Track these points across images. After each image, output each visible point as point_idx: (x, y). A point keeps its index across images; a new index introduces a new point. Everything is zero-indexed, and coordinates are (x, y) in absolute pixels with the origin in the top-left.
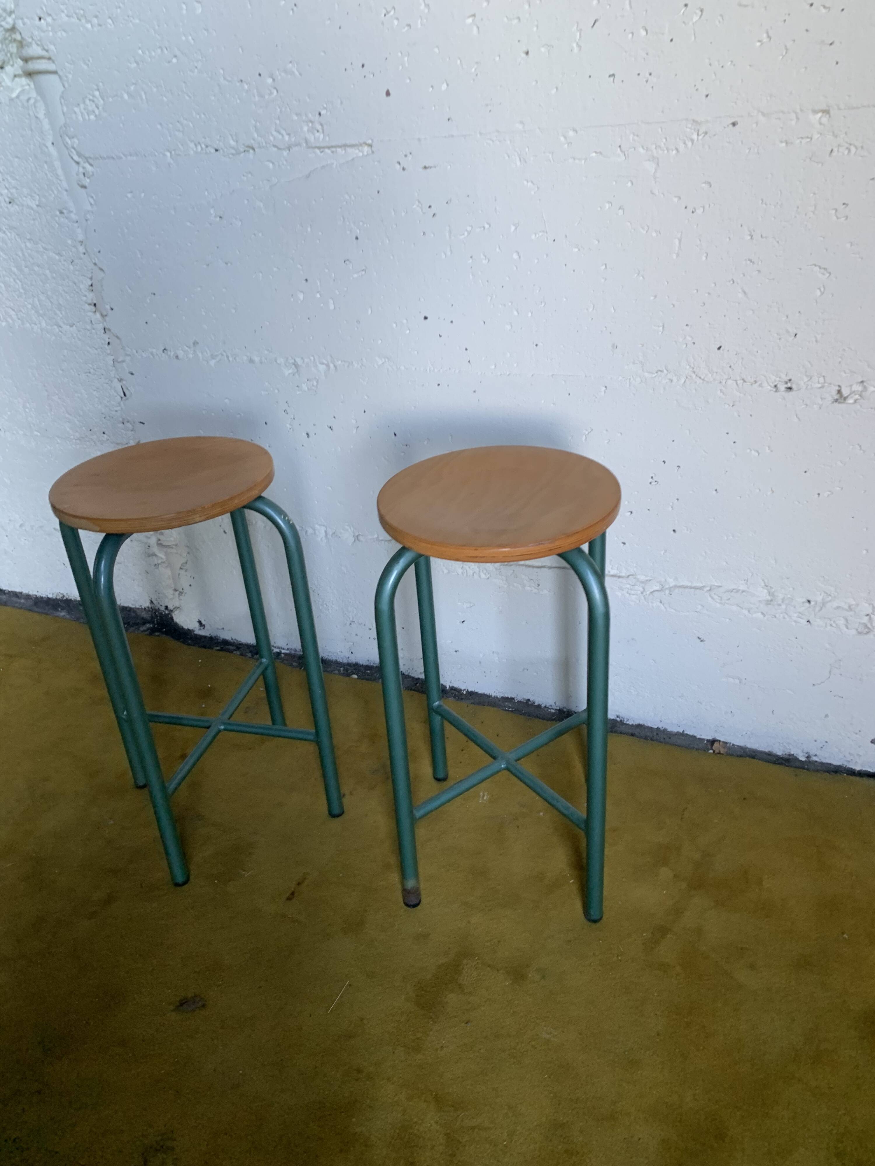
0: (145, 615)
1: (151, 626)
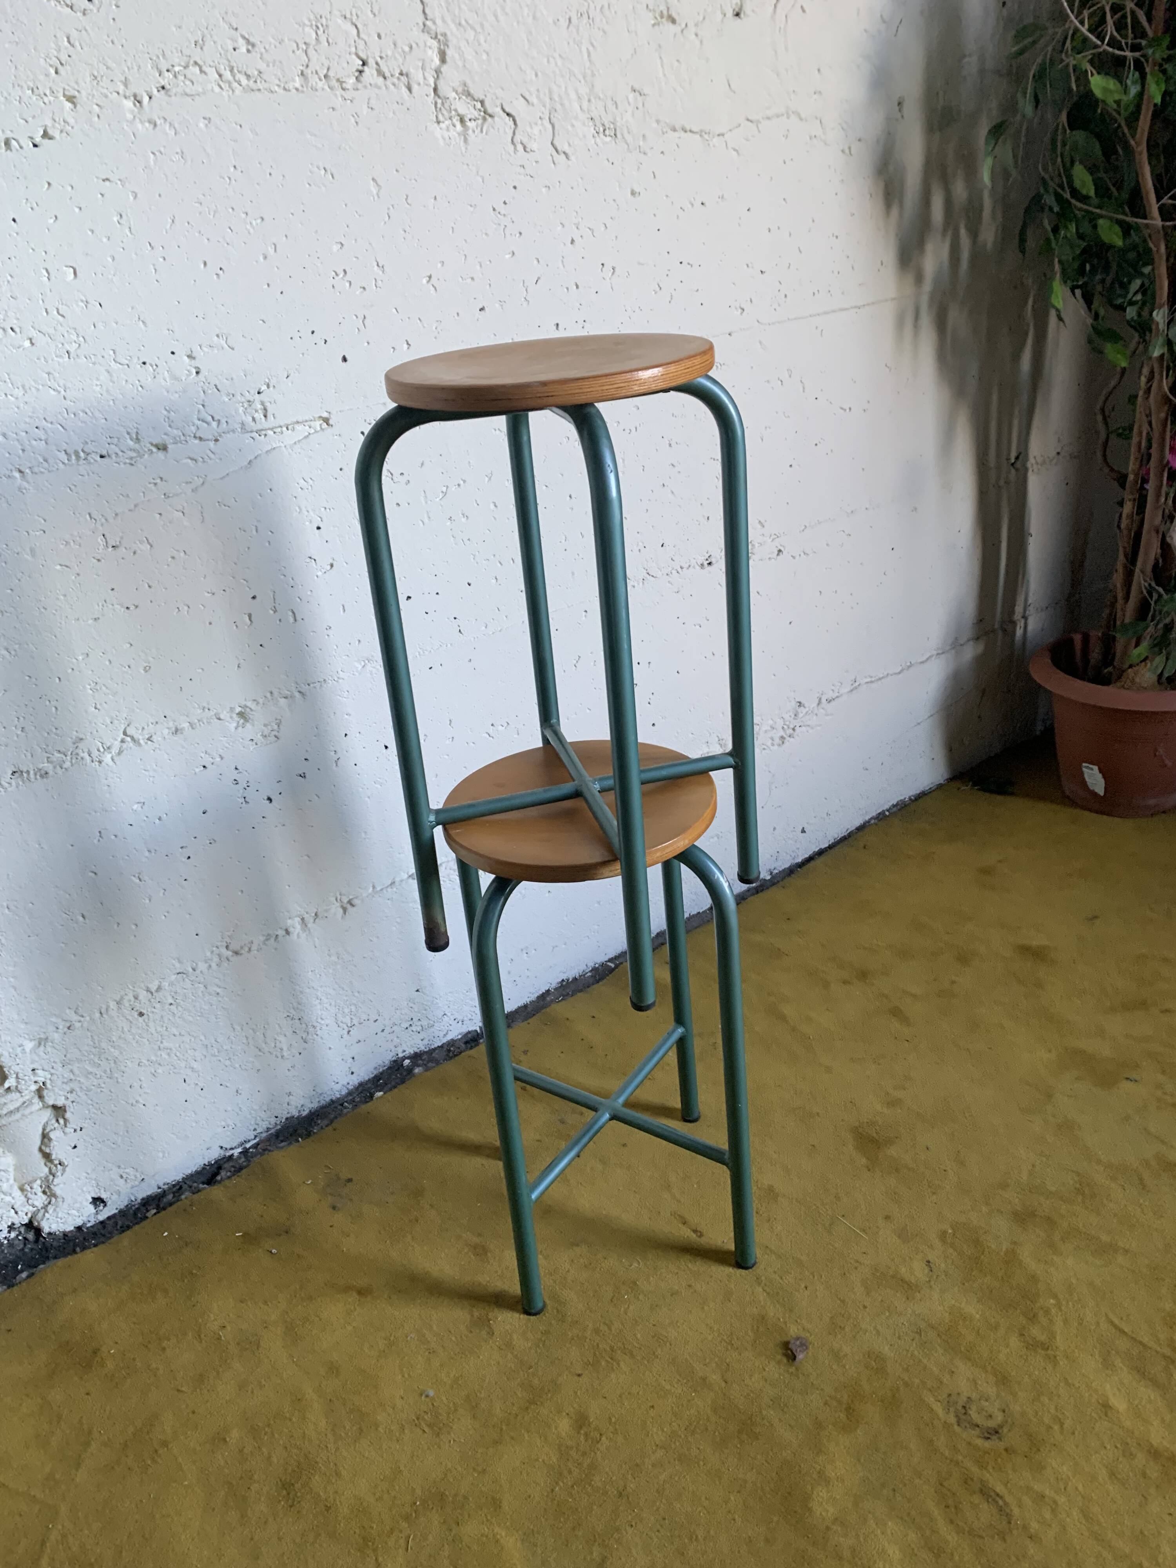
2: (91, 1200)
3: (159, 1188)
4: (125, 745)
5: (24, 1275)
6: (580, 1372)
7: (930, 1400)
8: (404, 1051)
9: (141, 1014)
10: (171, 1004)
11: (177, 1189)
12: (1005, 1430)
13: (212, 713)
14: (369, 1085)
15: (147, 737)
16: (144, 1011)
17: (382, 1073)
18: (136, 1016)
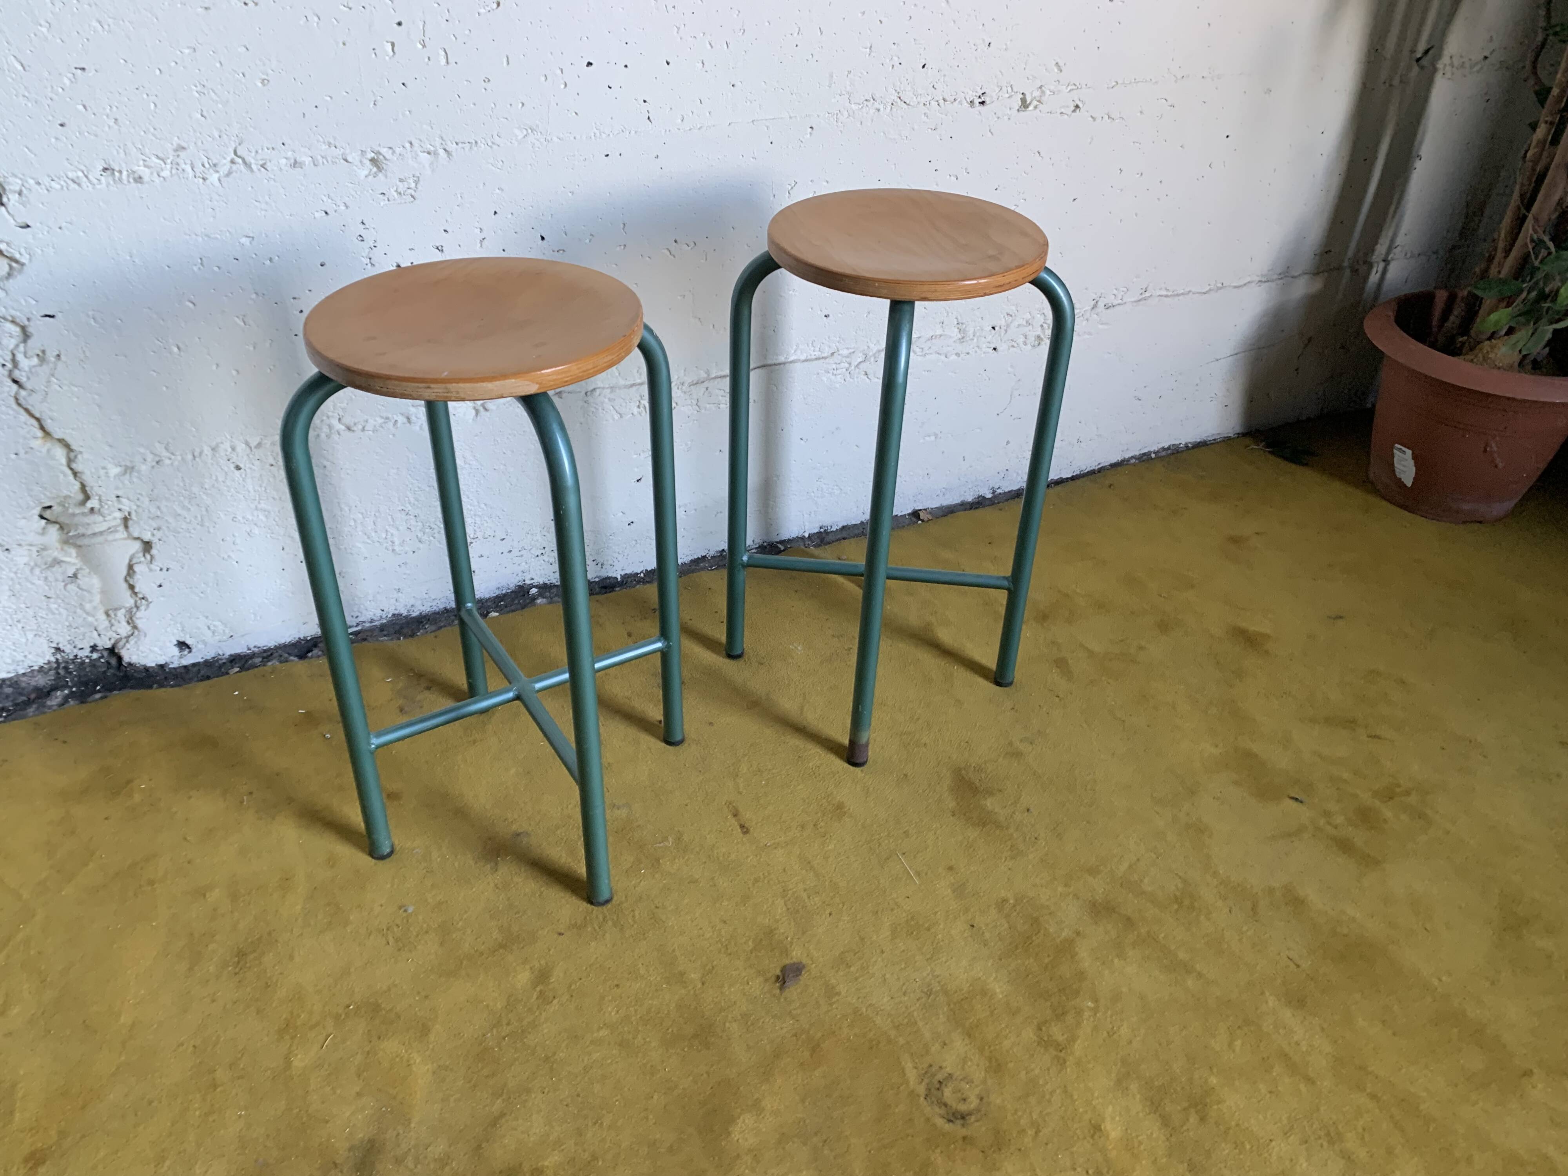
0: (41, 681)
1: (66, 692)
2: (176, 643)
3: (249, 649)
4: (234, 167)
5: (98, 696)
6: (562, 931)
7: (909, 1065)
8: (532, 579)
9: (238, 468)
10: (272, 465)
11: (267, 654)
12: (973, 1118)
13: (339, 152)
14: (489, 604)
15: (261, 162)
16: (242, 466)
17: (505, 595)
18: (232, 469)
